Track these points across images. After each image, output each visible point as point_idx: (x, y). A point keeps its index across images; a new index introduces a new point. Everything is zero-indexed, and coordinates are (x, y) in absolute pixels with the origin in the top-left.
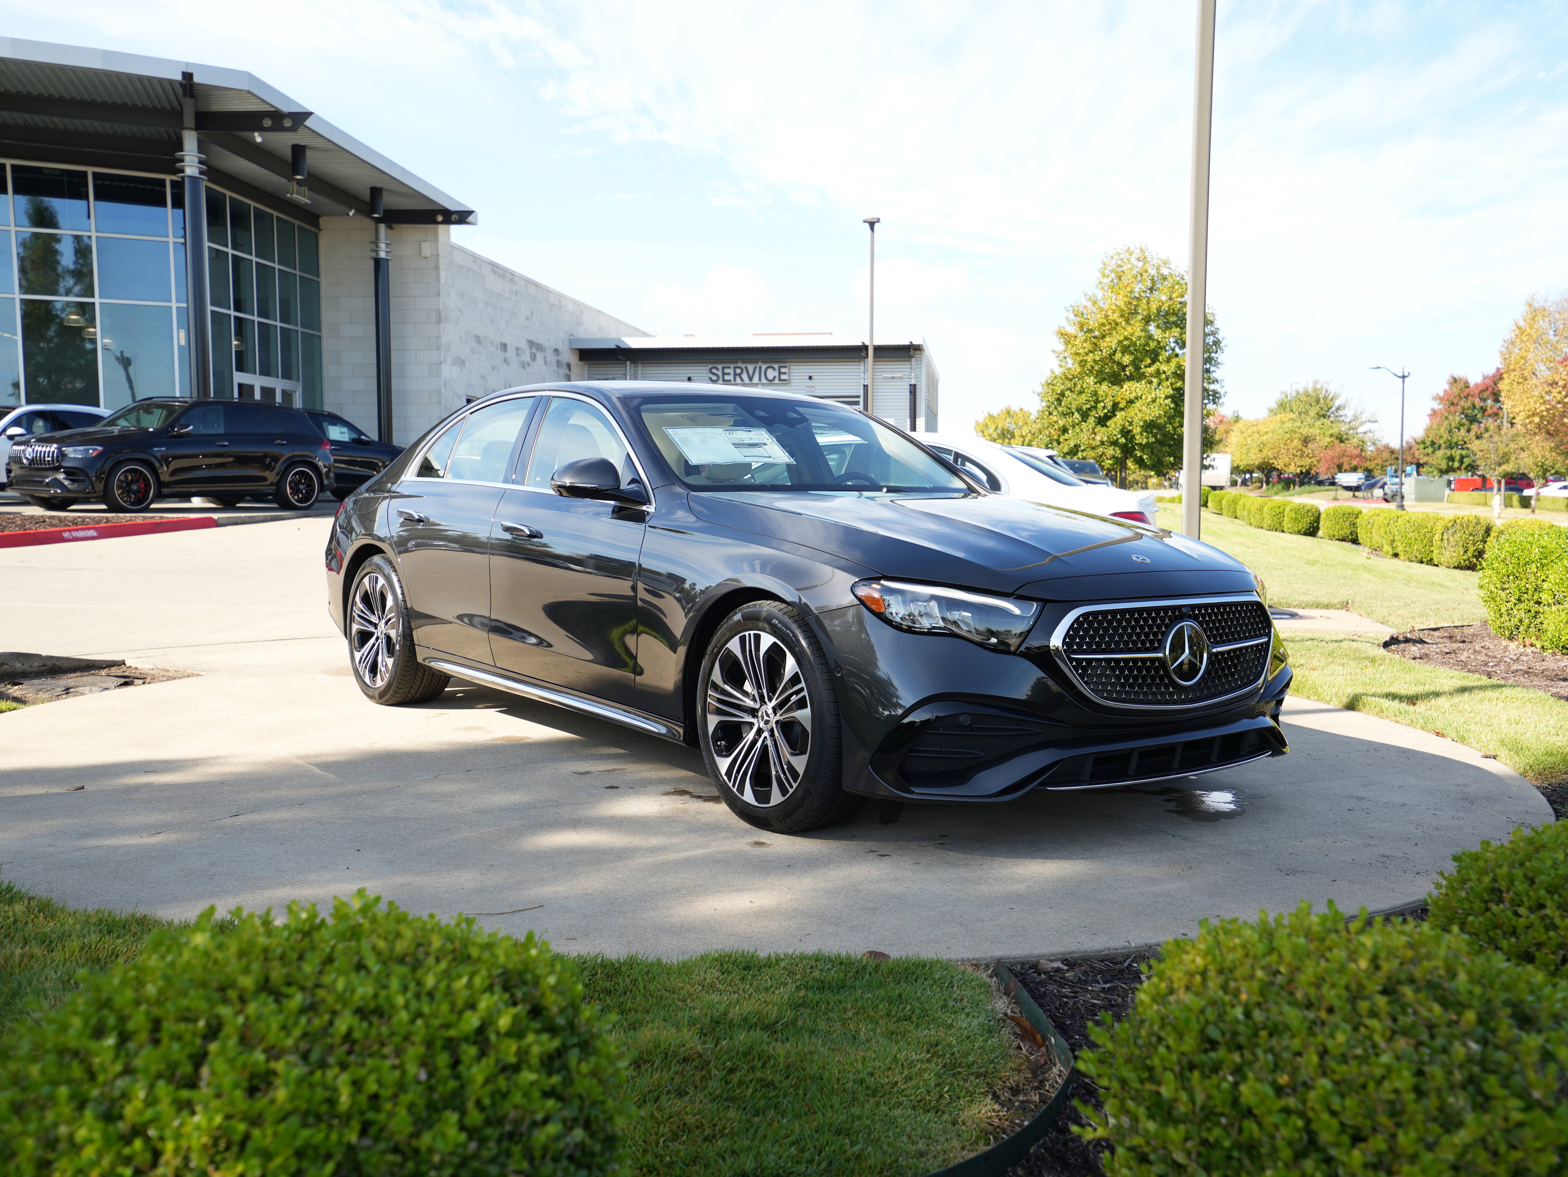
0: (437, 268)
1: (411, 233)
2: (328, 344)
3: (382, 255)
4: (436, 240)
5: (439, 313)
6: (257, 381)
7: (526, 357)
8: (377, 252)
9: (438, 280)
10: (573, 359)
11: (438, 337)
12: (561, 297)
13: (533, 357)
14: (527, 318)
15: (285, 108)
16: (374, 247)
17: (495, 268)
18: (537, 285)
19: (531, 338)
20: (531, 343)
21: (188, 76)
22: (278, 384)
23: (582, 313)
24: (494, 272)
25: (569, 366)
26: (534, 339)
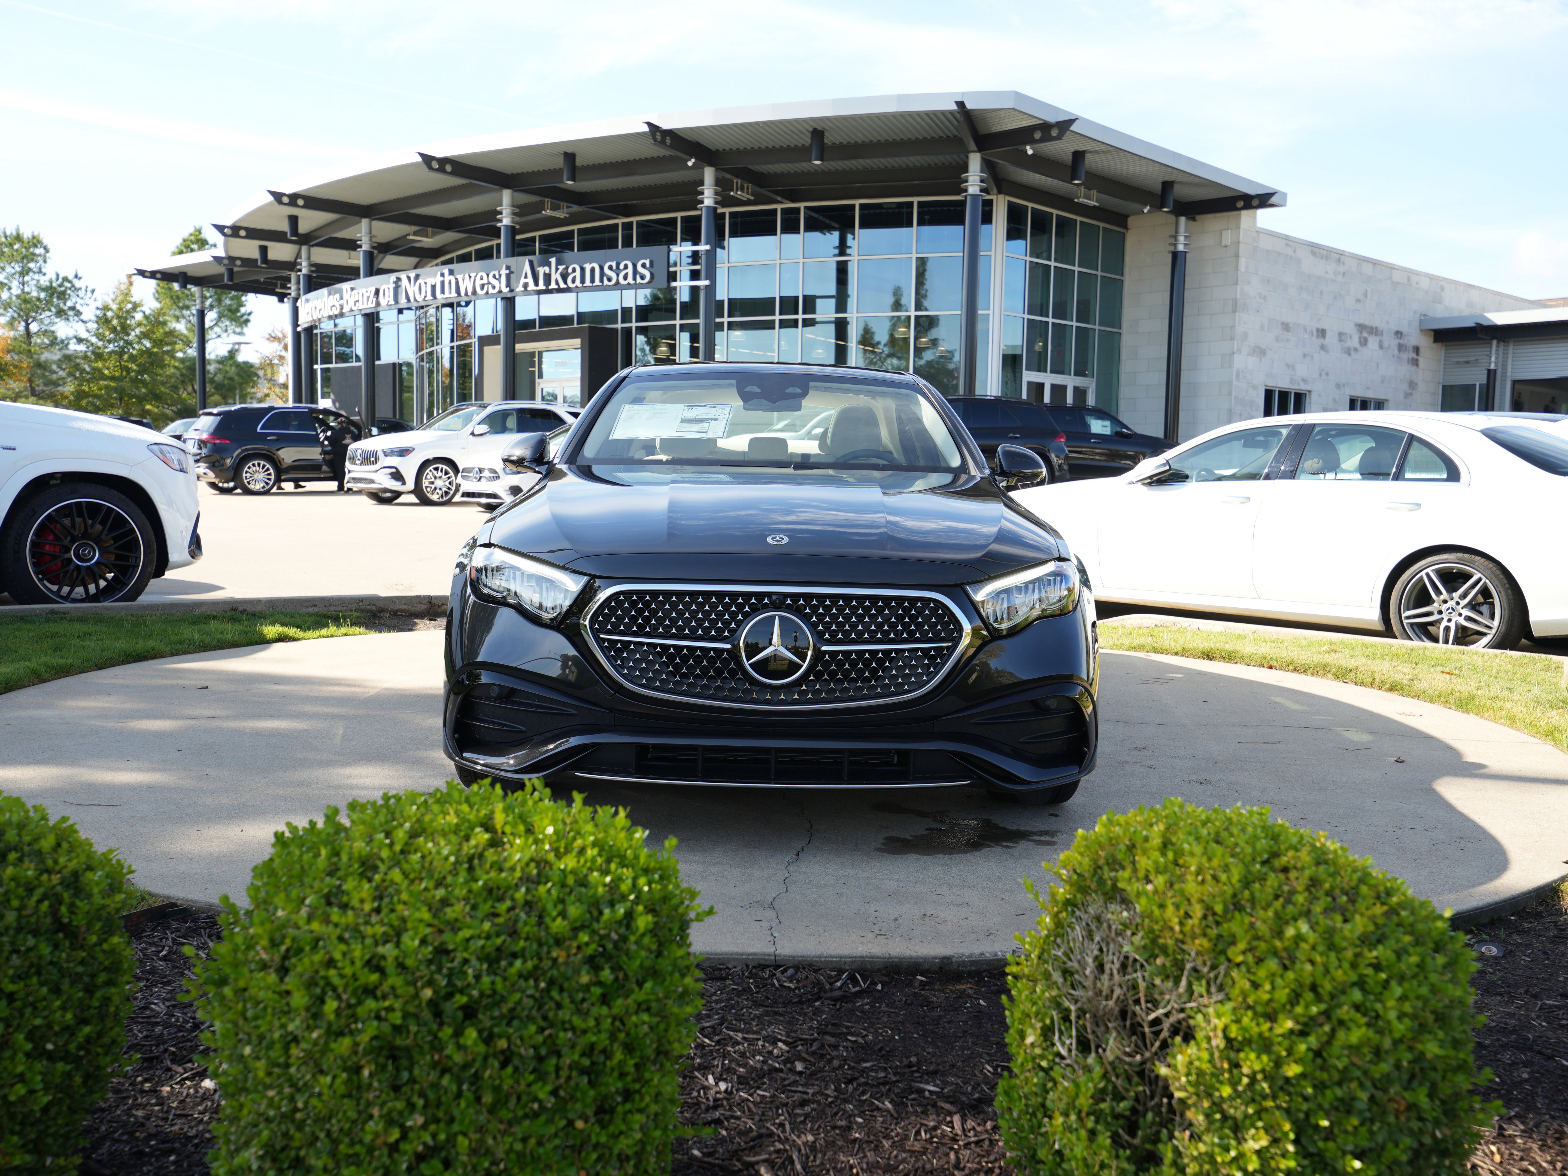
0: (1237, 256)
1: (1212, 223)
2: (1127, 340)
3: (1181, 248)
4: (1238, 227)
5: (1235, 301)
6: (1048, 379)
7: (1354, 342)
8: (1175, 245)
9: (1237, 268)
10: (1425, 343)
11: (1233, 327)
12: (1410, 273)
13: (1364, 342)
14: (1358, 300)
15: (1052, 119)
16: (1172, 241)
17: (1315, 249)
18: (1375, 263)
19: (1361, 321)
20: (1361, 327)
21: (961, 104)
22: (1070, 381)
23: (1442, 289)
24: (1313, 253)
25: (1417, 350)
26: (1367, 322)
